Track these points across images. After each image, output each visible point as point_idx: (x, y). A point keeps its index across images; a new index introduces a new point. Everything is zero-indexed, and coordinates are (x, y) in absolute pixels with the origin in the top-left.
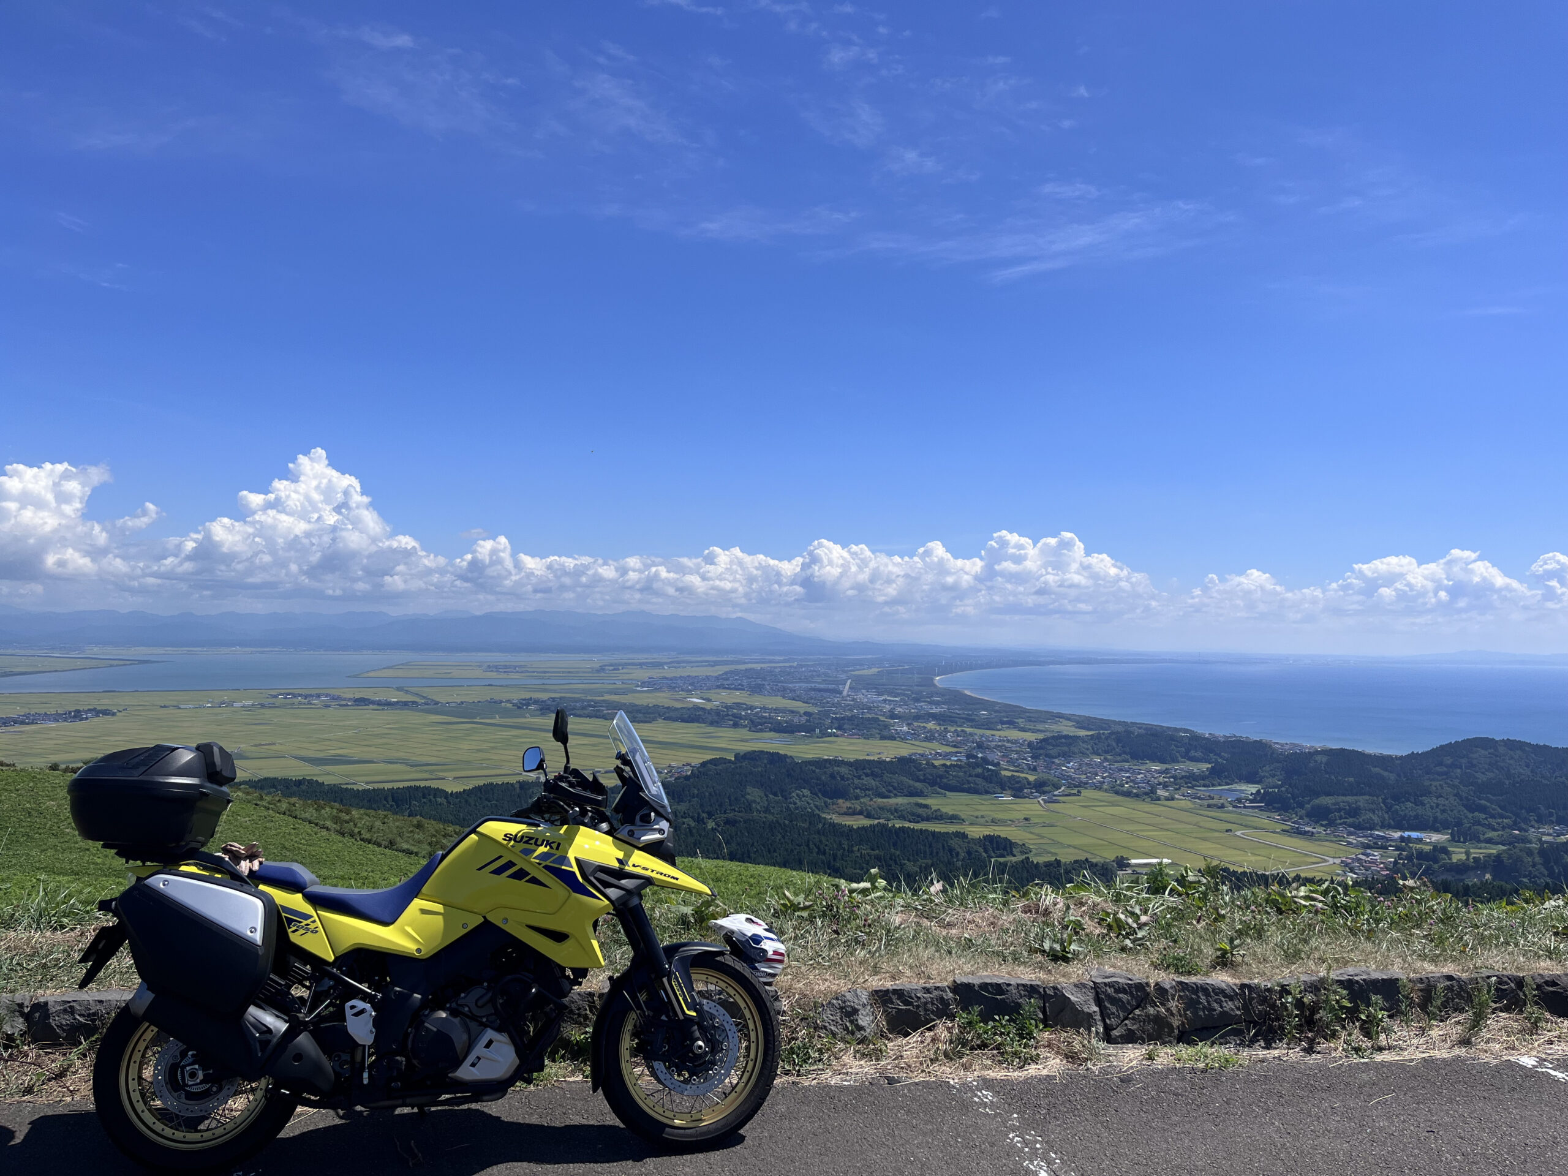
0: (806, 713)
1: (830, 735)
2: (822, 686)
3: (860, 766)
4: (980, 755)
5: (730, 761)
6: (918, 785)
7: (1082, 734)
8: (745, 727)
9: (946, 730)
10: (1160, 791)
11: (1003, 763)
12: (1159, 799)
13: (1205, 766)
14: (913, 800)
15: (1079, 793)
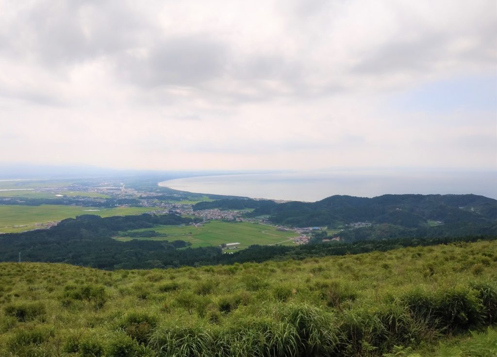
0: (106, 199)
1: (116, 207)
2: (114, 188)
3: (128, 218)
4: (174, 211)
5: (74, 219)
6: (151, 224)
7: (211, 201)
8: (81, 205)
9: (162, 202)
10: (237, 219)
11: (182, 213)
12: (237, 222)
13: (252, 210)
14: (149, 229)
15: (209, 222)
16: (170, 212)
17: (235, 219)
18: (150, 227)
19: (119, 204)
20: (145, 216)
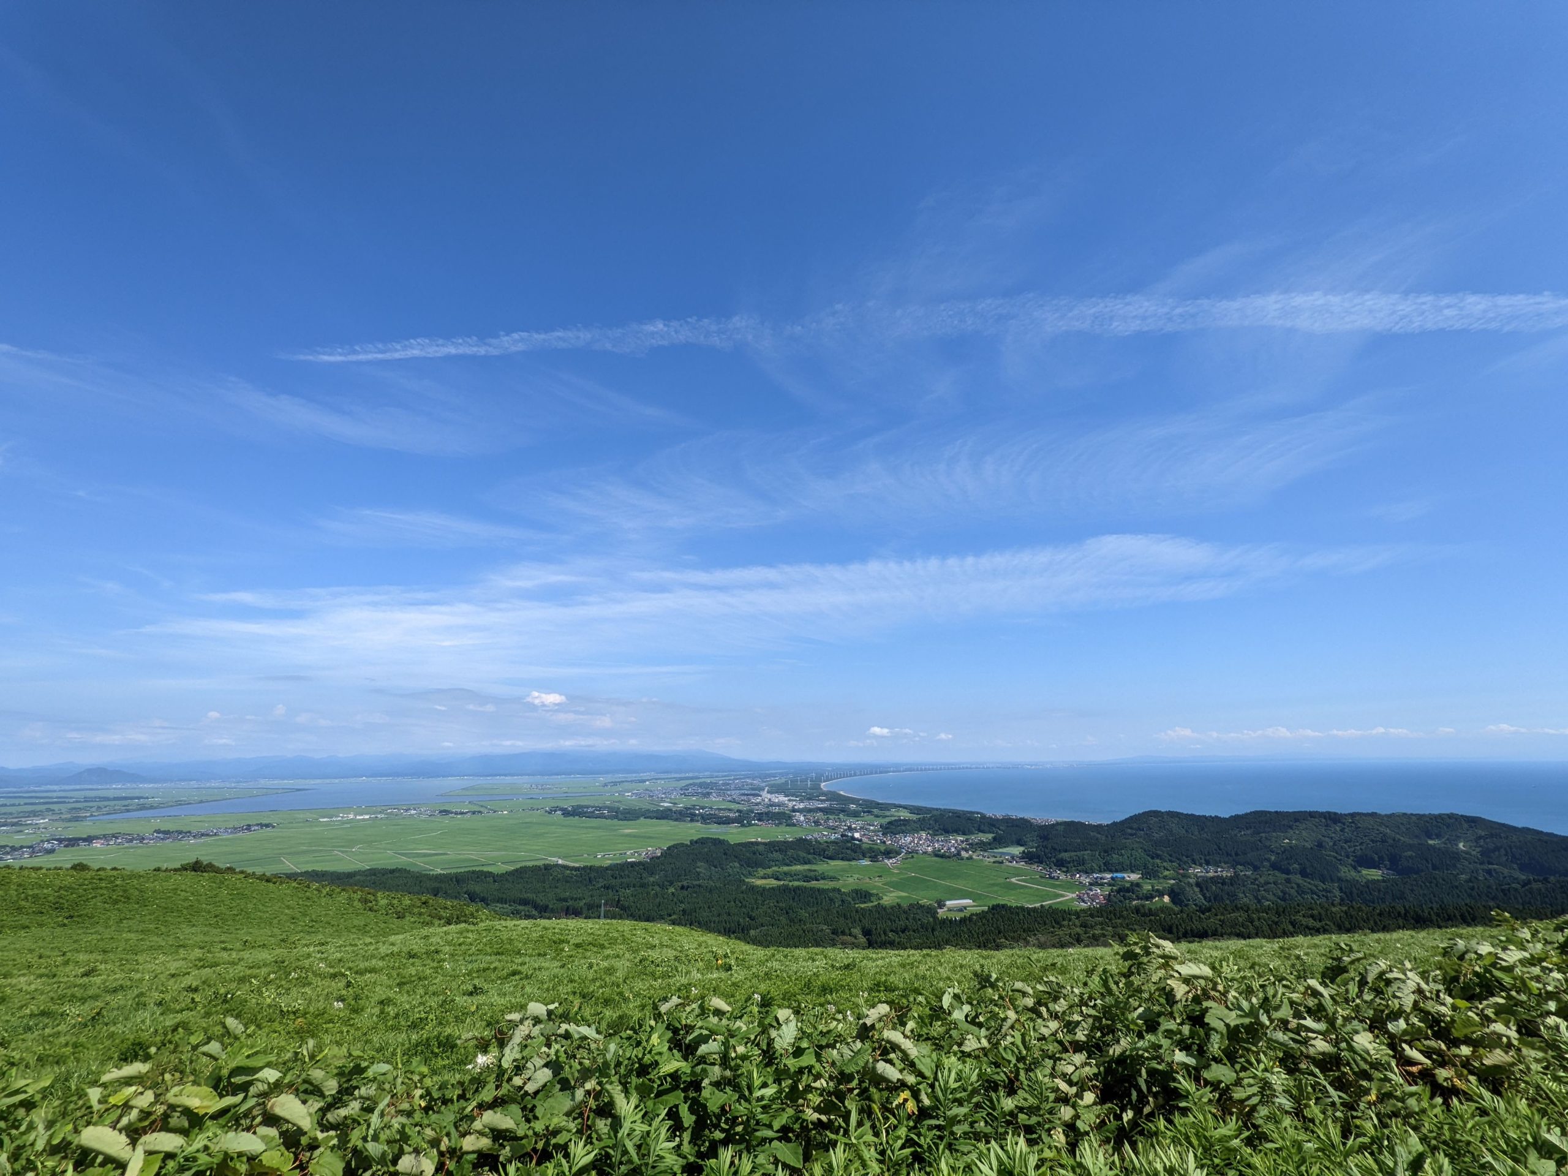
0: (738, 811)
1: (754, 825)
3: (772, 846)
4: (849, 835)
5: (687, 845)
6: (811, 857)
7: (914, 817)
8: (698, 821)
9: (828, 819)
10: (964, 854)
11: (865, 840)
12: (962, 859)
13: (990, 836)
14: (807, 867)
15: (913, 857)
16: (842, 836)
17: (959, 854)
18: (808, 862)
19: (759, 820)
20: (801, 843)
